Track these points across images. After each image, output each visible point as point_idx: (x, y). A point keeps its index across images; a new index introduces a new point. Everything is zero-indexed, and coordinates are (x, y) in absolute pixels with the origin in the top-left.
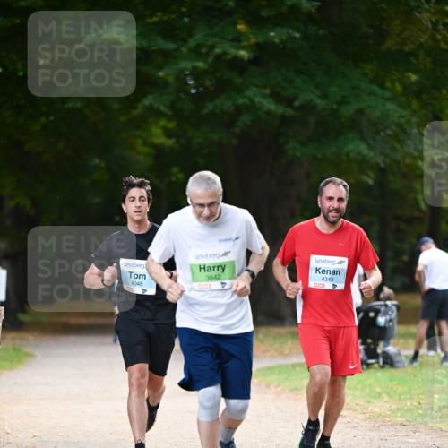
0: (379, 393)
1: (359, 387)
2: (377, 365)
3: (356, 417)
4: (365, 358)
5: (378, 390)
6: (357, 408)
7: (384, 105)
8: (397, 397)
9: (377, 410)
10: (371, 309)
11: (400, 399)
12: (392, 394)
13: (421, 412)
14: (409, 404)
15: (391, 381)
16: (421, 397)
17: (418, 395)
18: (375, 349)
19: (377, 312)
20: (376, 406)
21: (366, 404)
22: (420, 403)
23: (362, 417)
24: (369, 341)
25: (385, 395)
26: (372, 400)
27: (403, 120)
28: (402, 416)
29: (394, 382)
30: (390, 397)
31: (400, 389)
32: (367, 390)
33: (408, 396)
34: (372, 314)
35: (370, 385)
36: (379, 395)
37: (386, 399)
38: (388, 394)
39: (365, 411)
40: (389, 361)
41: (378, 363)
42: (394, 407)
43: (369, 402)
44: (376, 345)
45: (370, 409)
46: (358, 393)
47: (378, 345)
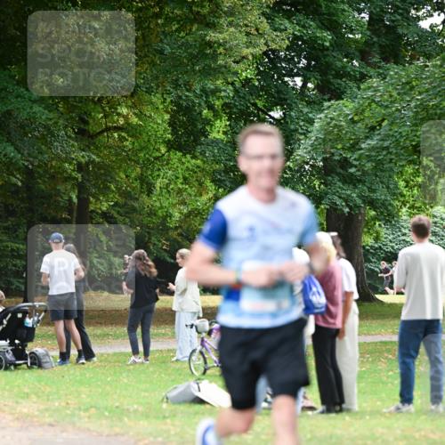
0: (27, 394)
1: (7, 387)
2: (25, 366)
3: (4, 418)
4: (13, 359)
5: (26, 390)
6: (6, 409)
7: (31, 108)
8: (45, 397)
9: (25, 410)
10: (19, 310)
11: (48, 400)
12: (40, 394)
13: (68, 412)
14: (57, 404)
15: (39, 382)
16: (69, 397)
17: (66, 395)
18: (23, 350)
19: (25, 313)
20: (25, 407)
21: (15, 405)
22: (68, 404)
23: (10, 417)
24: (17, 342)
25: (33, 396)
26: (20, 400)
27: (50, 123)
28: (50, 416)
29: (43, 383)
30: (39, 397)
31: (48, 389)
32: (16, 390)
33: (56, 396)
34: (20, 315)
35: (19, 386)
36: (27, 396)
37: (35, 400)
38: (36, 394)
39: (14, 411)
40: (37, 362)
41: (27, 363)
42: (42, 407)
43: (17, 403)
44: (24, 346)
45: (18, 409)
46: (6, 393)
47: (26, 346)
